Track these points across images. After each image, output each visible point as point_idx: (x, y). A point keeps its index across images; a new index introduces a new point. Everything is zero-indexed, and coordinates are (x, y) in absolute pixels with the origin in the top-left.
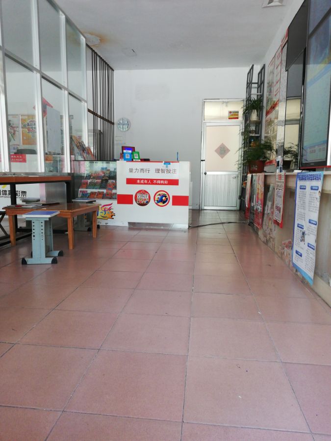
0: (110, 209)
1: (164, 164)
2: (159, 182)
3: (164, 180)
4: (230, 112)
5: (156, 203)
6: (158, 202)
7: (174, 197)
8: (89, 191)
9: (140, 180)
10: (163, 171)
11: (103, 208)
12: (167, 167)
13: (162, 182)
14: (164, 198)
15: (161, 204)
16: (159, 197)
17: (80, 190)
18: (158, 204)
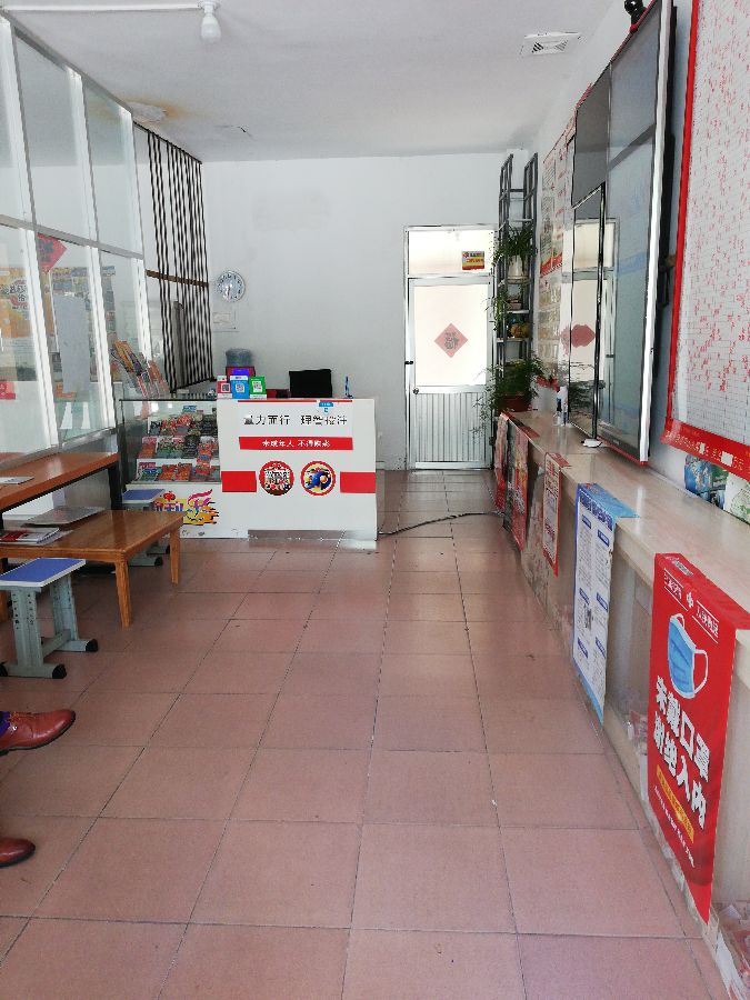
0: (207, 502)
1: (320, 406)
2: (311, 443)
3: (321, 439)
4: (466, 254)
5: (307, 490)
6: (311, 485)
7: (343, 475)
8: (160, 462)
9: (270, 439)
11: (192, 502)
12: (326, 411)
13: (317, 443)
14: (322, 478)
15: (317, 490)
17: (139, 461)
18: (312, 490)
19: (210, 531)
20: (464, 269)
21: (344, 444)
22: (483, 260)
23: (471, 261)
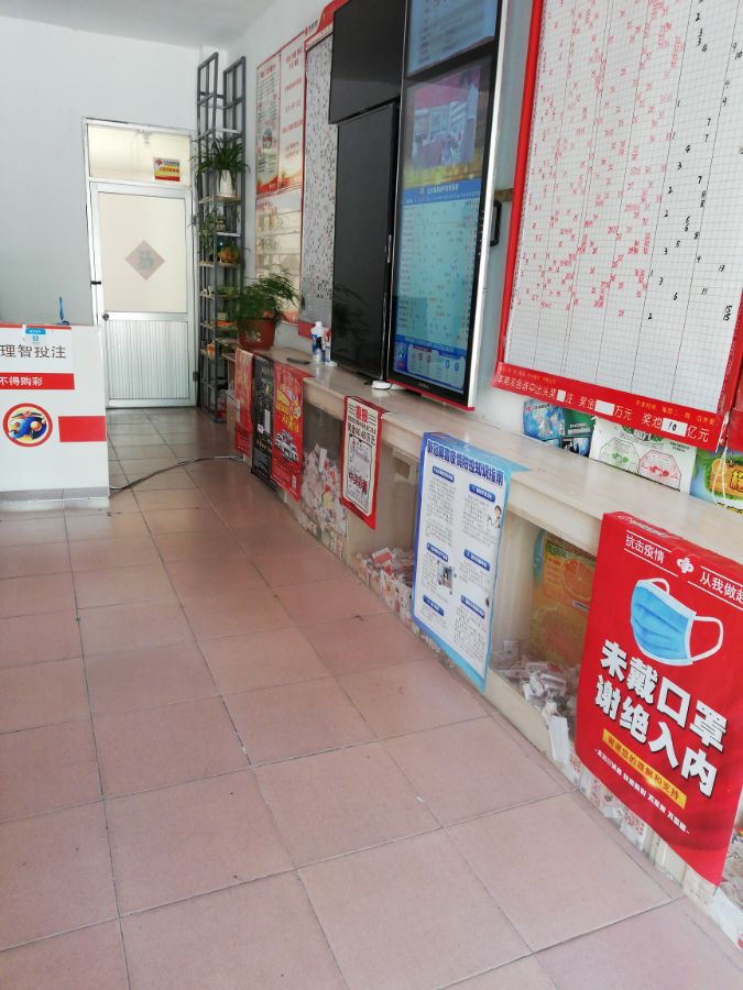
1: (27, 332)
2: (16, 380)
3: (30, 375)
4: (159, 162)
5: (13, 440)
6: (19, 434)
7: (64, 421)
10: (24, 351)
12: (36, 339)
13: (25, 381)
14: (34, 425)
15: (26, 439)
16: (21, 421)
18: (20, 440)
20: (157, 178)
21: (63, 382)
22: (178, 171)
23: (164, 169)
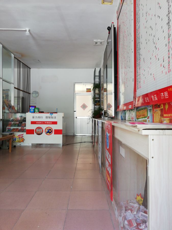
0: (22, 137)
1: (50, 114)
2: (47, 123)
3: (50, 122)
4: (87, 89)
6: (47, 133)
7: (55, 130)
8: (12, 128)
9: (38, 122)
10: (49, 118)
11: (19, 137)
14: (50, 131)
15: (48, 134)
16: (48, 130)
17: (7, 127)
19: (23, 144)
20: (87, 92)
21: (55, 123)
22: (91, 90)
